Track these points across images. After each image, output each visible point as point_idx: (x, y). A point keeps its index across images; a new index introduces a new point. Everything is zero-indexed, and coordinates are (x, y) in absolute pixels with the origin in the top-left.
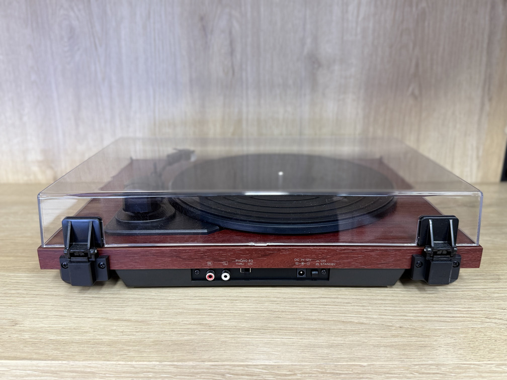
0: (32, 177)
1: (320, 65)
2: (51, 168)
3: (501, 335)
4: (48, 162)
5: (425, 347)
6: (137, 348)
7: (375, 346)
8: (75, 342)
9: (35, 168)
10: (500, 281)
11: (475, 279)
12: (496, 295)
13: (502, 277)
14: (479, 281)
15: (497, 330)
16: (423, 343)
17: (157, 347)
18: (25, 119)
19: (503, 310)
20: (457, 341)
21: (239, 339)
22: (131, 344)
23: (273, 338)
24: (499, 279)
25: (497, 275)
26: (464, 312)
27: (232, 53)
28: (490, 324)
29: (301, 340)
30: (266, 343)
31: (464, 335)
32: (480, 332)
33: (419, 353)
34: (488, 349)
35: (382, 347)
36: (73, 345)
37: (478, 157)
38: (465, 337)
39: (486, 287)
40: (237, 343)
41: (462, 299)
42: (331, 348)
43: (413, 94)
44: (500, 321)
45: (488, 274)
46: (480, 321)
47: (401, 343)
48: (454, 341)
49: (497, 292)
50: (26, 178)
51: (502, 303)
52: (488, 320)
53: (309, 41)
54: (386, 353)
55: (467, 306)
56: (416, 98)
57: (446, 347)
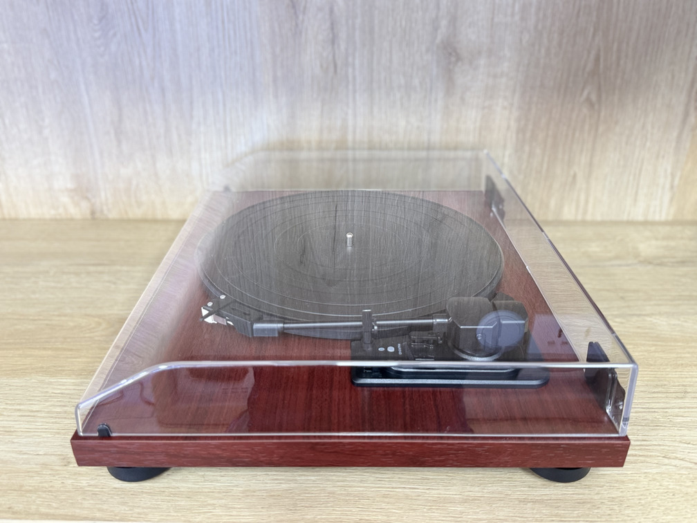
0: (61, 210)
1: (459, 58)
2: (87, 198)
3: (681, 485)
4: (82, 190)
5: (583, 503)
6: (223, 501)
7: (520, 501)
8: (146, 493)
9: (65, 199)
10: (688, 395)
11: (654, 392)
12: (679, 420)
13: (689, 390)
14: (660, 395)
15: (677, 477)
16: (581, 496)
17: (248, 501)
18: (46, 132)
19: (686, 445)
20: (625, 494)
21: (350, 489)
22: (216, 495)
23: (393, 488)
24: (686, 392)
25: (683, 385)
26: (637, 448)
27: (333, 41)
28: (668, 467)
29: (427, 491)
31: (633, 485)
32: (654, 480)
33: (576, 512)
34: (663, 508)
35: (530, 502)
36: (144, 498)
37: (672, 187)
38: (636, 488)
39: (668, 406)
40: (348, 495)
41: (634, 425)
42: (466, 504)
43: (588, 99)
44: (682, 462)
45: (672, 384)
46: (656, 461)
47: (553, 497)
48: (621, 494)
49: (680, 414)
50: (53, 212)
51: (686, 432)
52: (666, 461)
53: (444, 23)
54: (535, 511)
55: (640, 438)
56: (592, 105)
57: (610, 503)
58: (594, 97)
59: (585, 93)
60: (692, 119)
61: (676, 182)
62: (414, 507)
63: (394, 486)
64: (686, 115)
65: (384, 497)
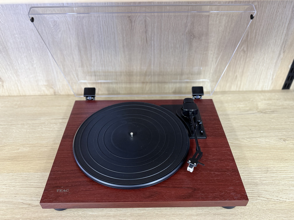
1: (194, 37)
2: (52, 88)
3: (262, 207)
5: (233, 214)
7: (214, 214)
10: (268, 172)
11: (257, 171)
12: (264, 182)
13: (269, 170)
14: (259, 172)
15: (261, 204)
16: (232, 212)
17: (132, 217)
19: (265, 192)
21: (162, 212)
22: (122, 216)
23: (175, 211)
24: (268, 171)
25: (267, 168)
26: (250, 193)
27: (146, 32)
28: (259, 200)
29: (186, 212)
30: (173, 214)
31: (248, 207)
32: (255, 205)
33: (230, 218)
34: (256, 215)
35: (216, 215)
36: (100, 218)
38: (249, 208)
39: (261, 177)
40: (162, 214)
41: (250, 185)
42: (197, 216)
43: (243, 50)
44: (264, 198)
45: (264, 167)
46: (256, 198)
47: (224, 213)
48: (244, 211)
49: (265, 180)
51: (266, 187)
52: (259, 198)
54: (218, 218)
55: (252, 189)
56: (244, 52)
57: (241, 214)
58: (245, 49)
59: (242, 48)
60: (282, 56)
61: (274, 77)
62: (182, 218)
63: (176, 210)
64: (280, 54)
65: (173, 215)
